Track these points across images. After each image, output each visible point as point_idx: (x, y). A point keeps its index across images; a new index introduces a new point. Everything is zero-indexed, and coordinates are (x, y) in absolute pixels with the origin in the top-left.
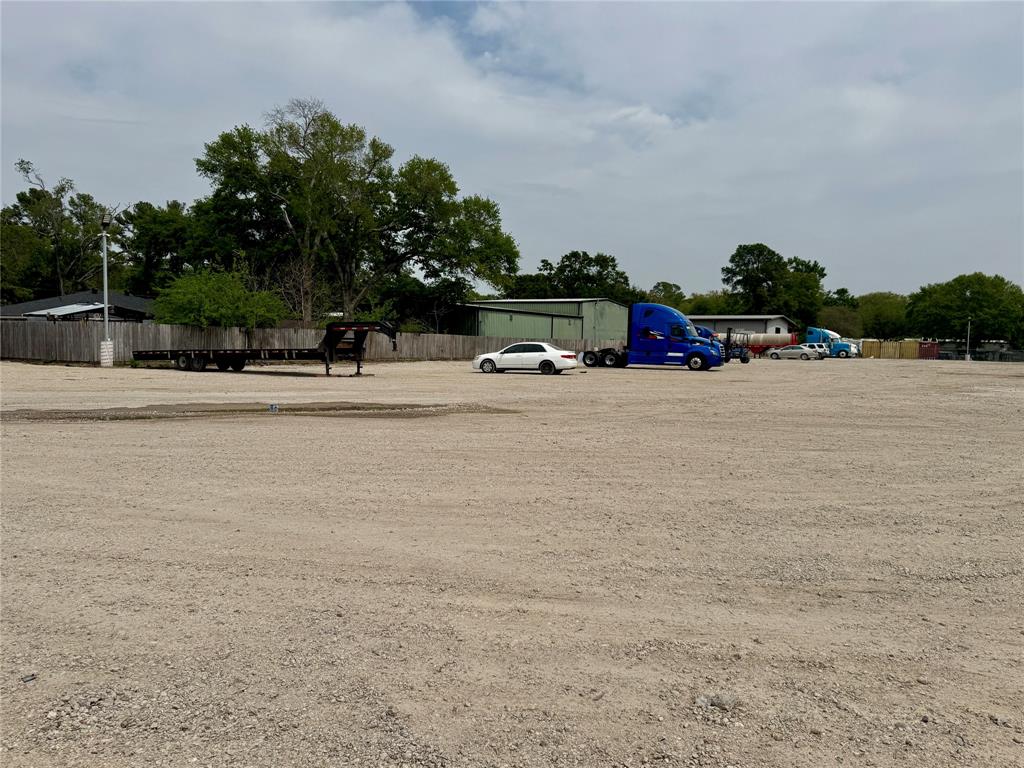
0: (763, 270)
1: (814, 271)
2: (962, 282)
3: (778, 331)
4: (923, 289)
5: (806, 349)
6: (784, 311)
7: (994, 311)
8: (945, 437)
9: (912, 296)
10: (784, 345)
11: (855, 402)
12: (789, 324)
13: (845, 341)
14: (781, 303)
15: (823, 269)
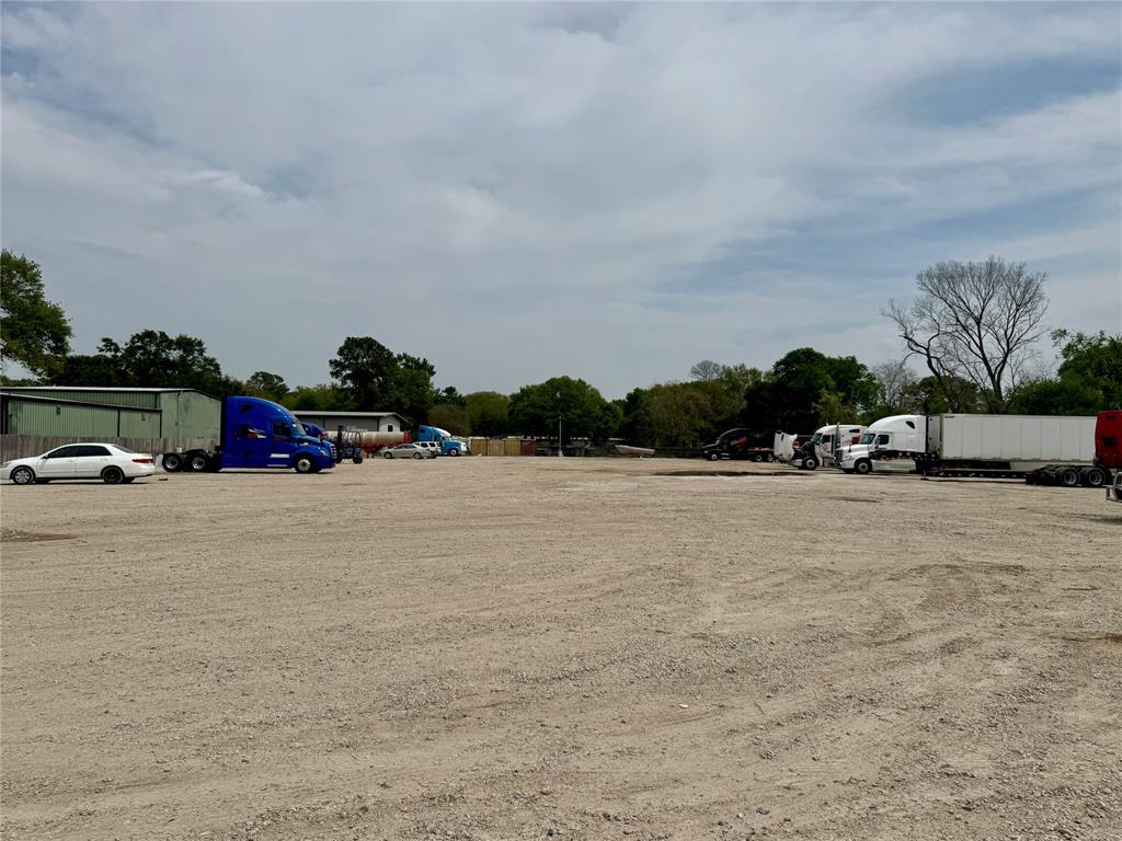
0: (373, 365)
1: (425, 369)
2: (553, 384)
3: (390, 429)
4: (522, 390)
5: (419, 448)
6: (394, 407)
7: (579, 412)
8: (548, 532)
9: (513, 396)
10: (397, 443)
11: (468, 502)
12: (401, 421)
13: (455, 439)
14: (393, 400)
15: (432, 367)
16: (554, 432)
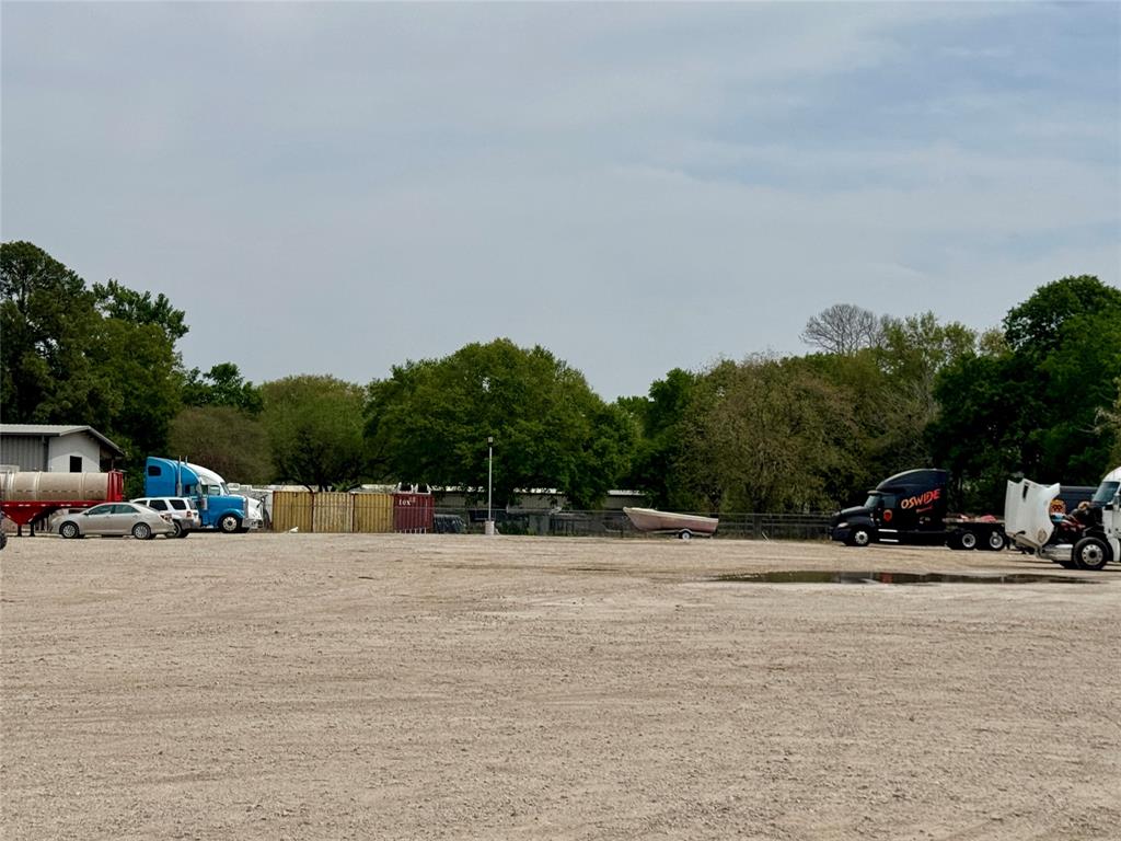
0: (35, 312)
1: (159, 320)
2: (473, 360)
3: (76, 465)
4: (398, 373)
5: (146, 513)
6: (82, 411)
8: (456, 721)
9: (376, 388)
10: (91, 502)
11: (262, 646)
12: (104, 447)
13: (235, 491)
14: (83, 394)
15: (180, 316)
16: (475, 475)
